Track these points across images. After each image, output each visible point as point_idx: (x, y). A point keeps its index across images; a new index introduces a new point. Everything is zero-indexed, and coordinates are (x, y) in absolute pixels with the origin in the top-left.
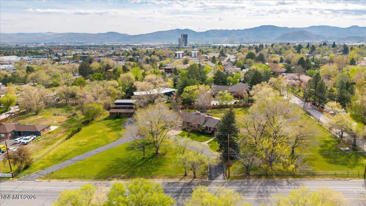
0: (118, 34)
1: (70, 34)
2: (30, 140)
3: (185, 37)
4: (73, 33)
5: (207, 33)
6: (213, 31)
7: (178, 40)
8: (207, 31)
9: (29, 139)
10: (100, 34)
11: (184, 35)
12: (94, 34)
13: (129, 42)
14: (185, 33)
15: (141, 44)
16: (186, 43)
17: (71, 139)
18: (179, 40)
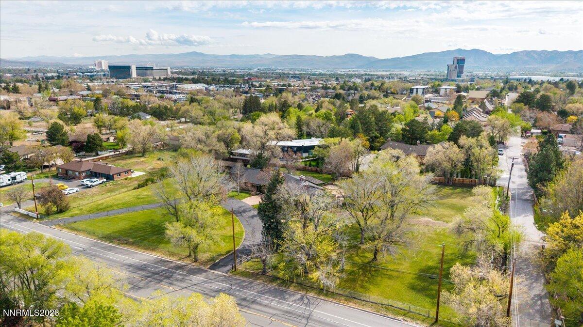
0: (360, 57)
1: (293, 57)
2: (98, 183)
3: (460, 62)
4: (298, 56)
5: (514, 57)
6: (527, 53)
7: (447, 67)
8: (515, 54)
9: (95, 181)
10: (334, 57)
11: (458, 60)
12: (327, 57)
13: (372, 70)
14: (460, 57)
15: (388, 73)
16: (461, 72)
17: (140, 190)
18: (449, 67)
